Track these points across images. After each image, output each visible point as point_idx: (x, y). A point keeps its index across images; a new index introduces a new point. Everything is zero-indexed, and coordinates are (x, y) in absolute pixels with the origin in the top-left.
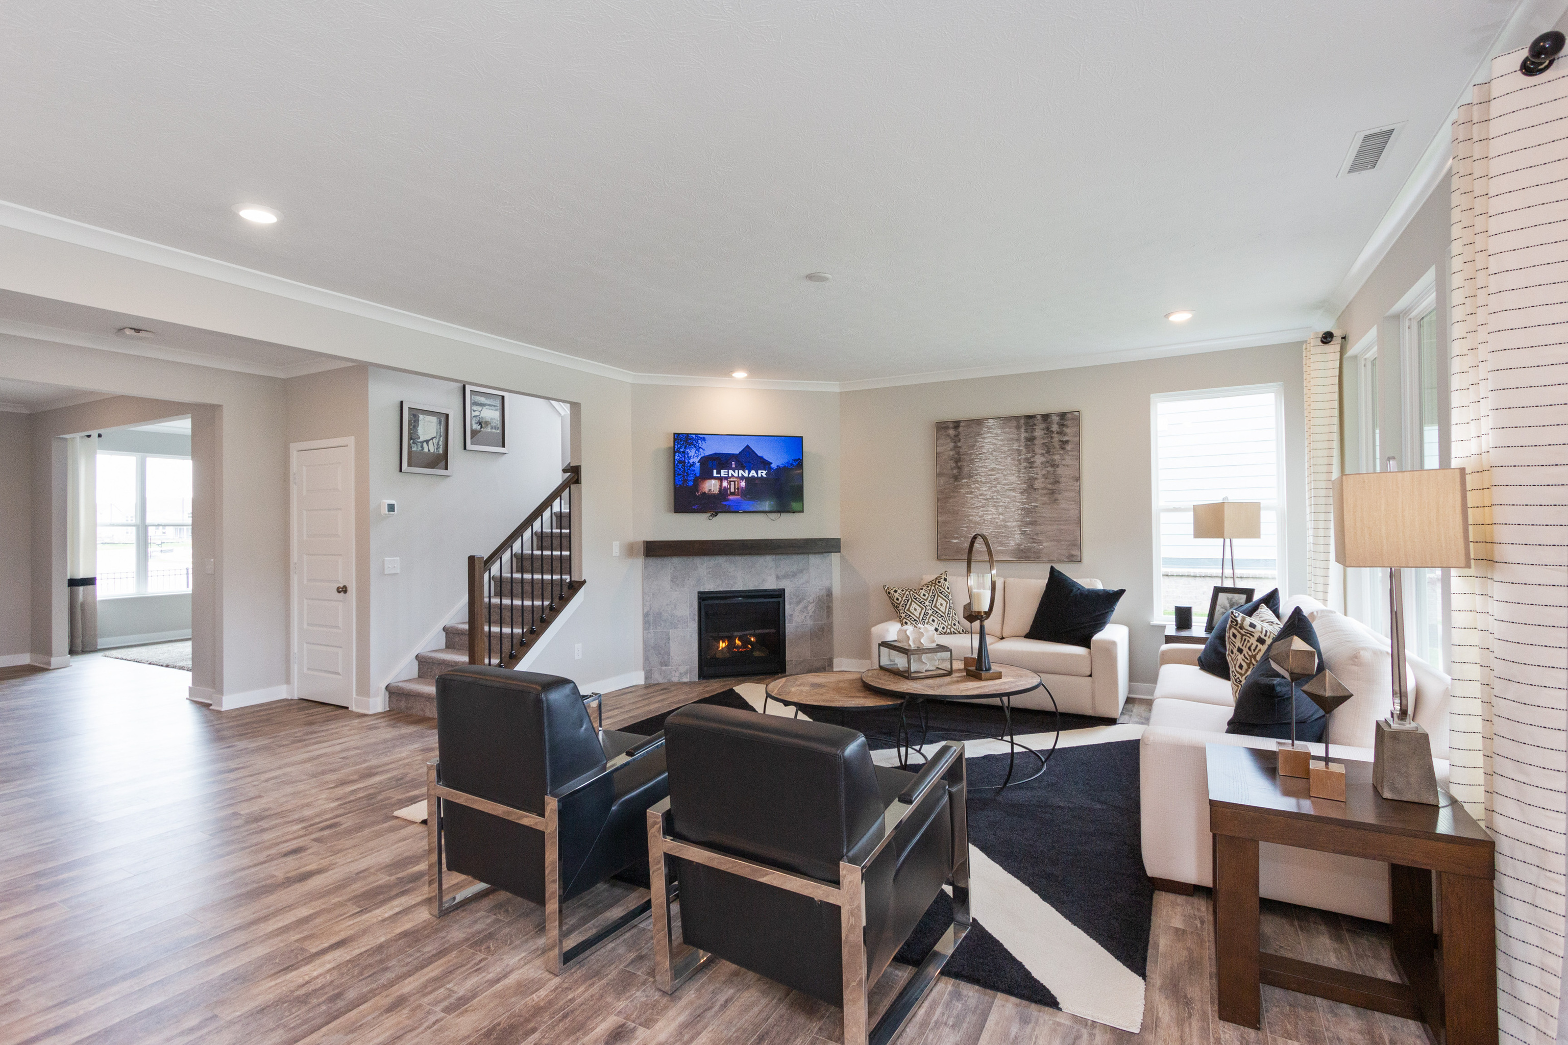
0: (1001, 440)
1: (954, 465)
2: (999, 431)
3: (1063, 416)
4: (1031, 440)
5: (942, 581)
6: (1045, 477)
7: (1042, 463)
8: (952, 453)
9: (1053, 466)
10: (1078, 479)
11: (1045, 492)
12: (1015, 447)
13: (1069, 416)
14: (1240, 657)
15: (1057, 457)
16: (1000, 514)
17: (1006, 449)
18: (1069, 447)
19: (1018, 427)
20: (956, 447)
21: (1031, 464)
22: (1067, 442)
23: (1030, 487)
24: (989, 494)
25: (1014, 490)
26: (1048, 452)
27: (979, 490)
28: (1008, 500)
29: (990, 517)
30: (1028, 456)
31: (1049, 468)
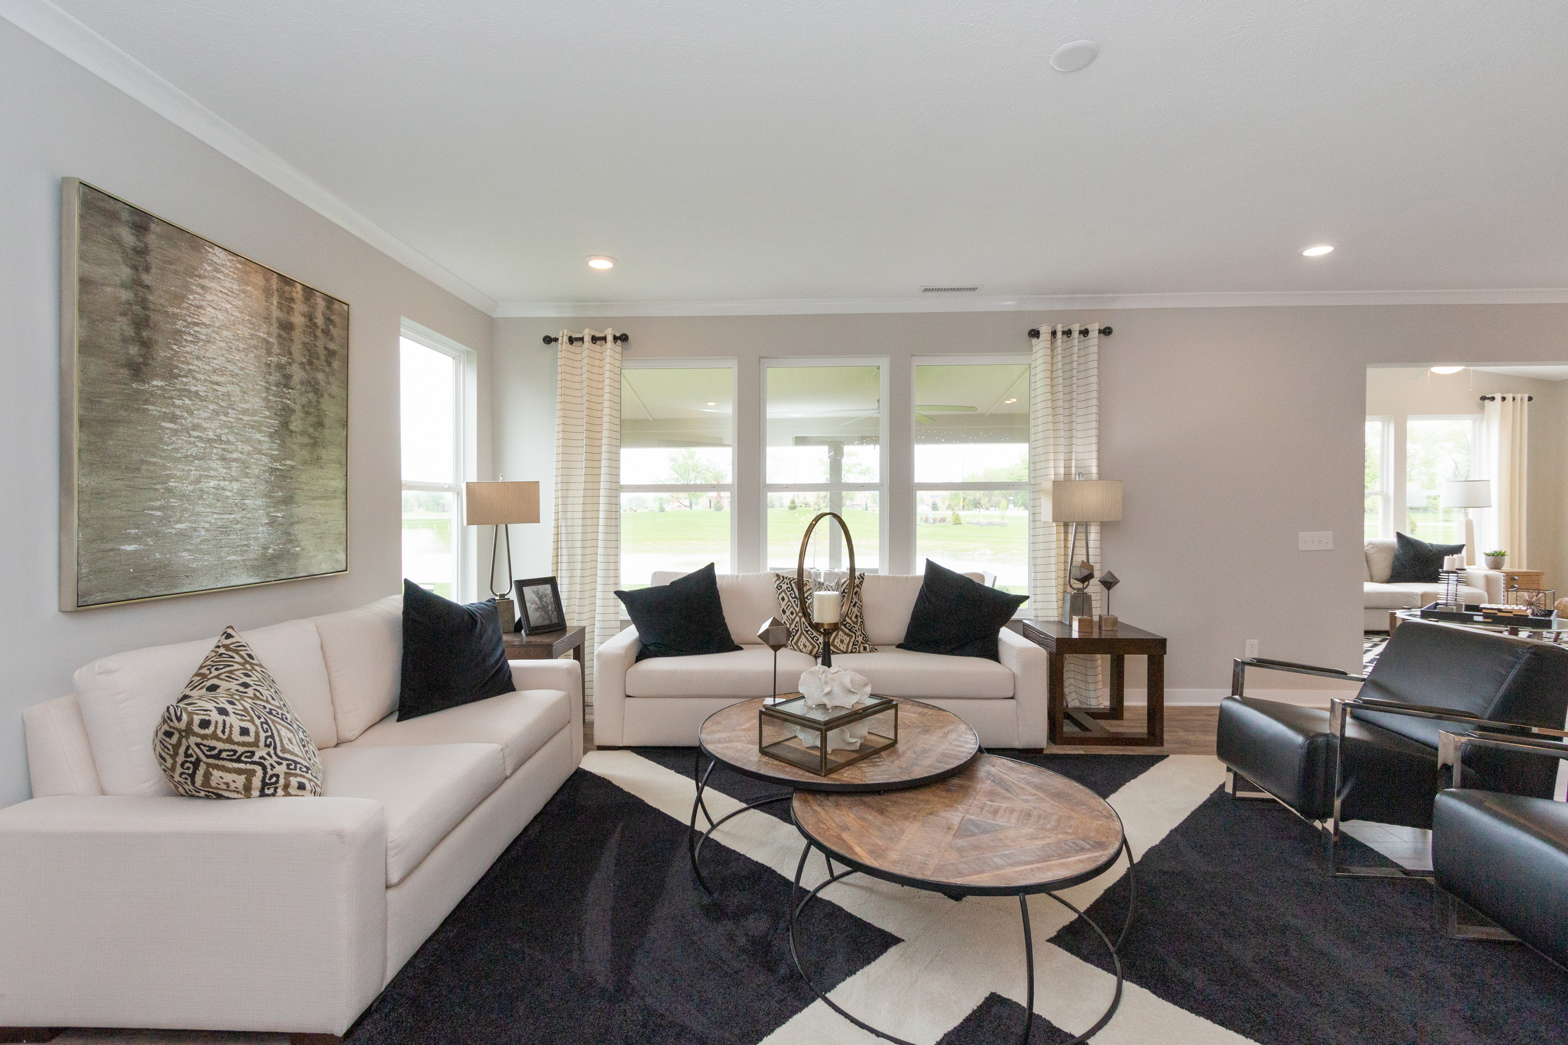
1: (129, 331)
8: (126, 295)
9: (316, 391)
15: (320, 376)
19: (267, 292)
20: (137, 284)
23: (283, 431)
24: (212, 429)
25: (257, 427)
26: (310, 363)
27: (191, 413)
28: (247, 448)
29: (213, 483)
30: (284, 360)
31: (311, 395)
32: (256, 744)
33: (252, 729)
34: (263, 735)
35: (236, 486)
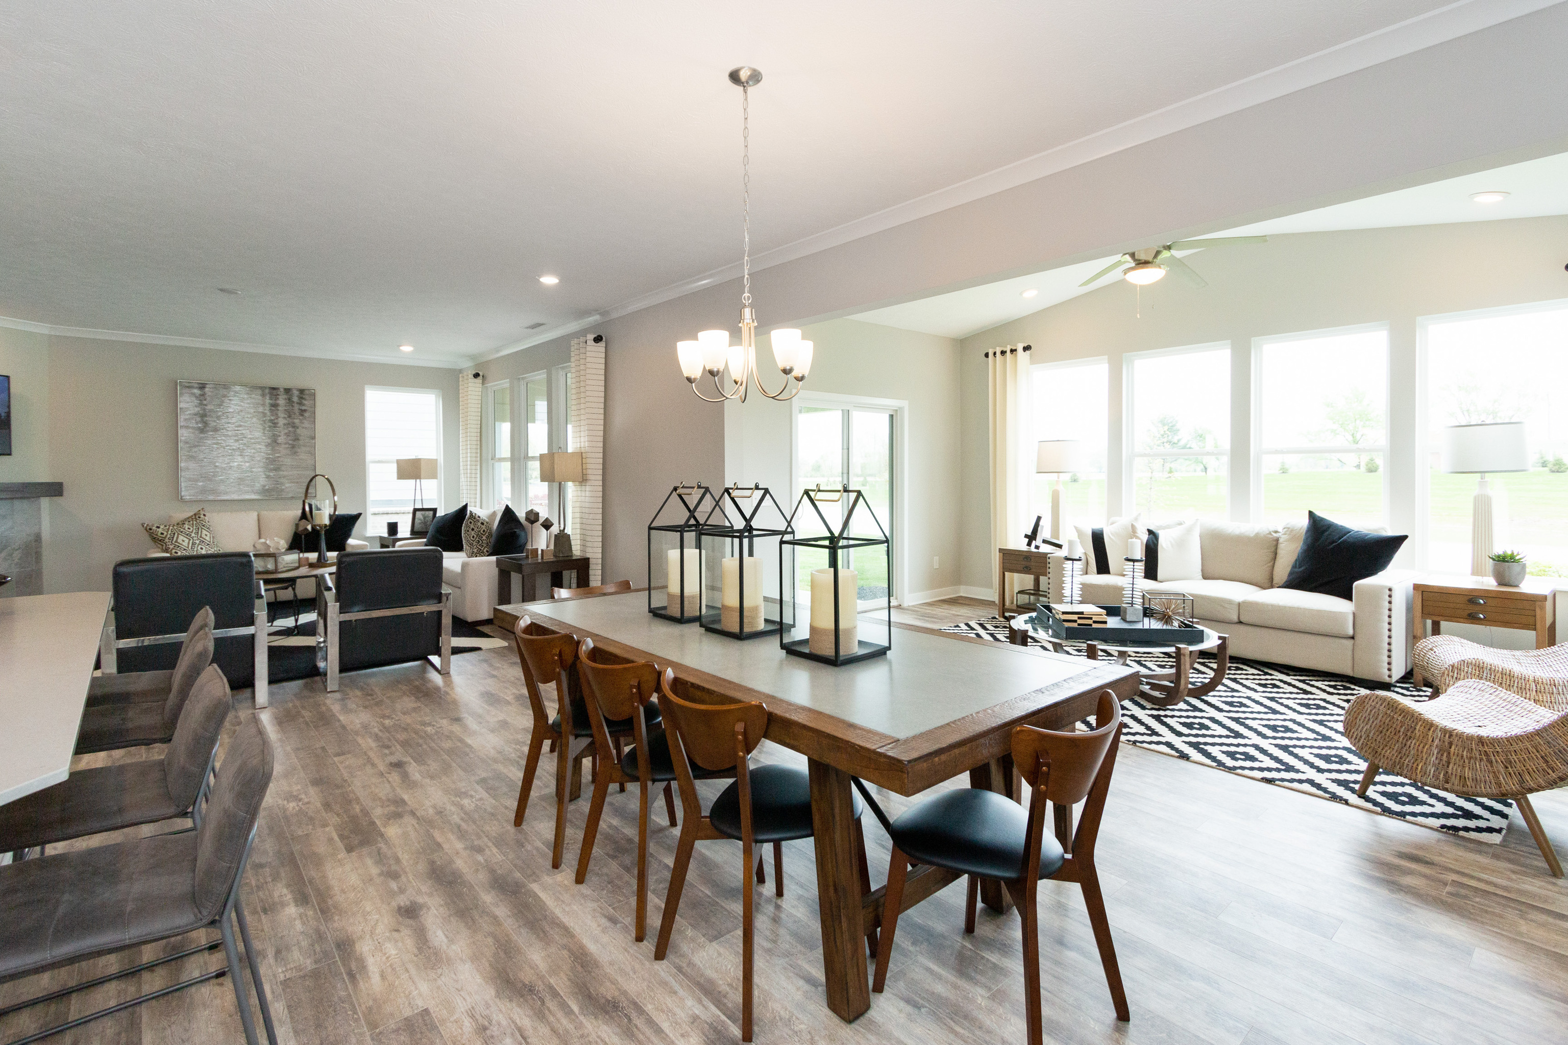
0: (248, 403)
1: (198, 419)
2: (246, 396)
3: (302, 391)
4: (274, 406)
5: (202, 516)
6: (287, 435)
7: (284, 424)
8: (197, 409)
9: (293, 427)
10: (314, 438)
11: (287, 446)
12: (261, 409)
13: (307, 392)
14: (473, 532)
15: (297, 421)
16: (246, 462)
17: (252, 411)
18: (306, 414)
19: (263, 395)
21: (274, 424)
22: (305, 411)
23: (274, 442)
24: (235, 446)
25: (259, 443)
26: (289, 417)
27: (225, 441)
28: (253, 451)
29: (236, 464)
30: (272, 418)
31: (290, 429)
32: (165, 538)
33: (165, 533)
34: (169, 536)
35: (247, 464)
